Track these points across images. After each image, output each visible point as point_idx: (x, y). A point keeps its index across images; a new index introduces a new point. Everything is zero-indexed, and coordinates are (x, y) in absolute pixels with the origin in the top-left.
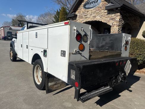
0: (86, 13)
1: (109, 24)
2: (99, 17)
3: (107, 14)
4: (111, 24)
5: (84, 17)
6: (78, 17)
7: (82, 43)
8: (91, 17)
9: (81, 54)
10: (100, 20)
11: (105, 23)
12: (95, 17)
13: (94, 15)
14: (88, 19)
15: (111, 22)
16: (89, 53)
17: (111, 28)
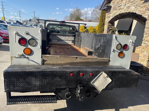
0: (120, 3)
1: (145, 16)
2: (134, 7)
3: (144, 2)
4: (146, 17)
5: (117, 8)
6: (112, 8)
7: (28, 47)
8: (125, 8)
9: (28, 58)
10: (134, 12)
11: (140, 15)
12: (129, 7)
13: (128, 5)
14: (121, 11)
15: (146, 14)
16: (42, 58)
17: (146, 22)
